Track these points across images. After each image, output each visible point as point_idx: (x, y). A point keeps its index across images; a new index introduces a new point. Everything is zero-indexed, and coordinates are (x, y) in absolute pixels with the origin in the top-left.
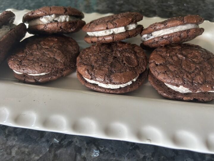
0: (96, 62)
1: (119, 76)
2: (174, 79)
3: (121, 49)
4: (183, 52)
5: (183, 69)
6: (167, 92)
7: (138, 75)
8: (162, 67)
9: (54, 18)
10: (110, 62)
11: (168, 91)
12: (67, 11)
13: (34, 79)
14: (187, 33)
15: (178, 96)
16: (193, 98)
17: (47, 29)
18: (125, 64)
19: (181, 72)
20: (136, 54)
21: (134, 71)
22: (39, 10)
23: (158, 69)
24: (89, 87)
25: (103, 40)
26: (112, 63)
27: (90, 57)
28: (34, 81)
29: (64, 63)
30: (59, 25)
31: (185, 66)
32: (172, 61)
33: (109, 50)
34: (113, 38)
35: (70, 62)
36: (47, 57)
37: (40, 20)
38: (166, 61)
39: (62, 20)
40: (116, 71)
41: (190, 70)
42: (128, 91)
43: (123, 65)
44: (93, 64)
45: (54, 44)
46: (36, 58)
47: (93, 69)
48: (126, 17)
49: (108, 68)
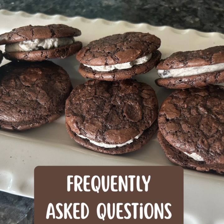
0: (89, 111)
1: (114, 134)
2: (185, 144)
3: (123, 94)
4: (207, 102)
5: (200, 130)
6: (177, 157)
7: (141, 133)
8: (173, 124)
9: (38, 44)
10: (105, 114)
11: (179, 156)
12: (55, 34)
13: (12, 126)
14: (215, 78)
15: (190, 164)
16: (208, 169)
17: (29, 59)
18: (125, 116)
19: (196, 134)
20: (142, 101)
21: (135, 128)
22: (18, 35)
23: (168, 127)
24: (79, 142)
25: (102, 78)
26: (108, 114)
27: (82, 103)
28: (11, 128)
29: (49, 109)
30: (43, 54)
31: (203, 126)
32: (189, 116)
33: (107, 95)
34: (114, 77)
35: (56, 106)
36: (28, 99)
37: (19, 46)
38: (180, 116)
39: (48, 45)
40: (111, 127)
41: (209, 133)
42: (127, 152)
43: (122, 118)
44: (84, 114)
45: (37, 80)
46: (13, 101)
47: (84, 121)
48: (133, 48)
49: (102, 123)
